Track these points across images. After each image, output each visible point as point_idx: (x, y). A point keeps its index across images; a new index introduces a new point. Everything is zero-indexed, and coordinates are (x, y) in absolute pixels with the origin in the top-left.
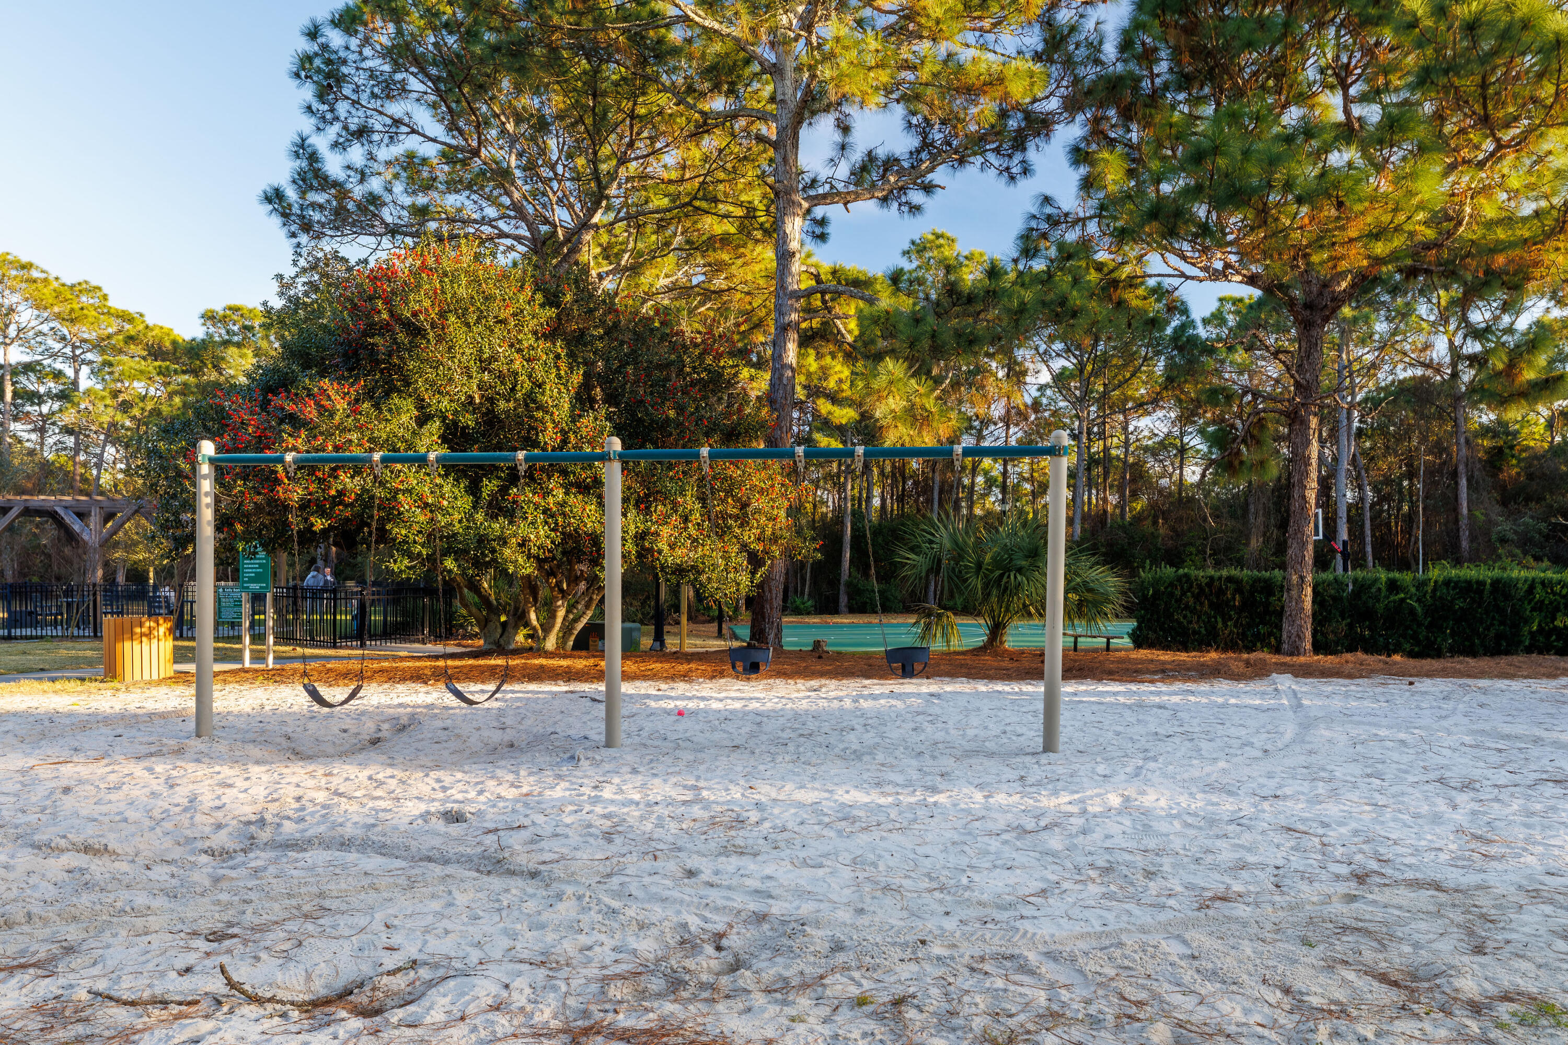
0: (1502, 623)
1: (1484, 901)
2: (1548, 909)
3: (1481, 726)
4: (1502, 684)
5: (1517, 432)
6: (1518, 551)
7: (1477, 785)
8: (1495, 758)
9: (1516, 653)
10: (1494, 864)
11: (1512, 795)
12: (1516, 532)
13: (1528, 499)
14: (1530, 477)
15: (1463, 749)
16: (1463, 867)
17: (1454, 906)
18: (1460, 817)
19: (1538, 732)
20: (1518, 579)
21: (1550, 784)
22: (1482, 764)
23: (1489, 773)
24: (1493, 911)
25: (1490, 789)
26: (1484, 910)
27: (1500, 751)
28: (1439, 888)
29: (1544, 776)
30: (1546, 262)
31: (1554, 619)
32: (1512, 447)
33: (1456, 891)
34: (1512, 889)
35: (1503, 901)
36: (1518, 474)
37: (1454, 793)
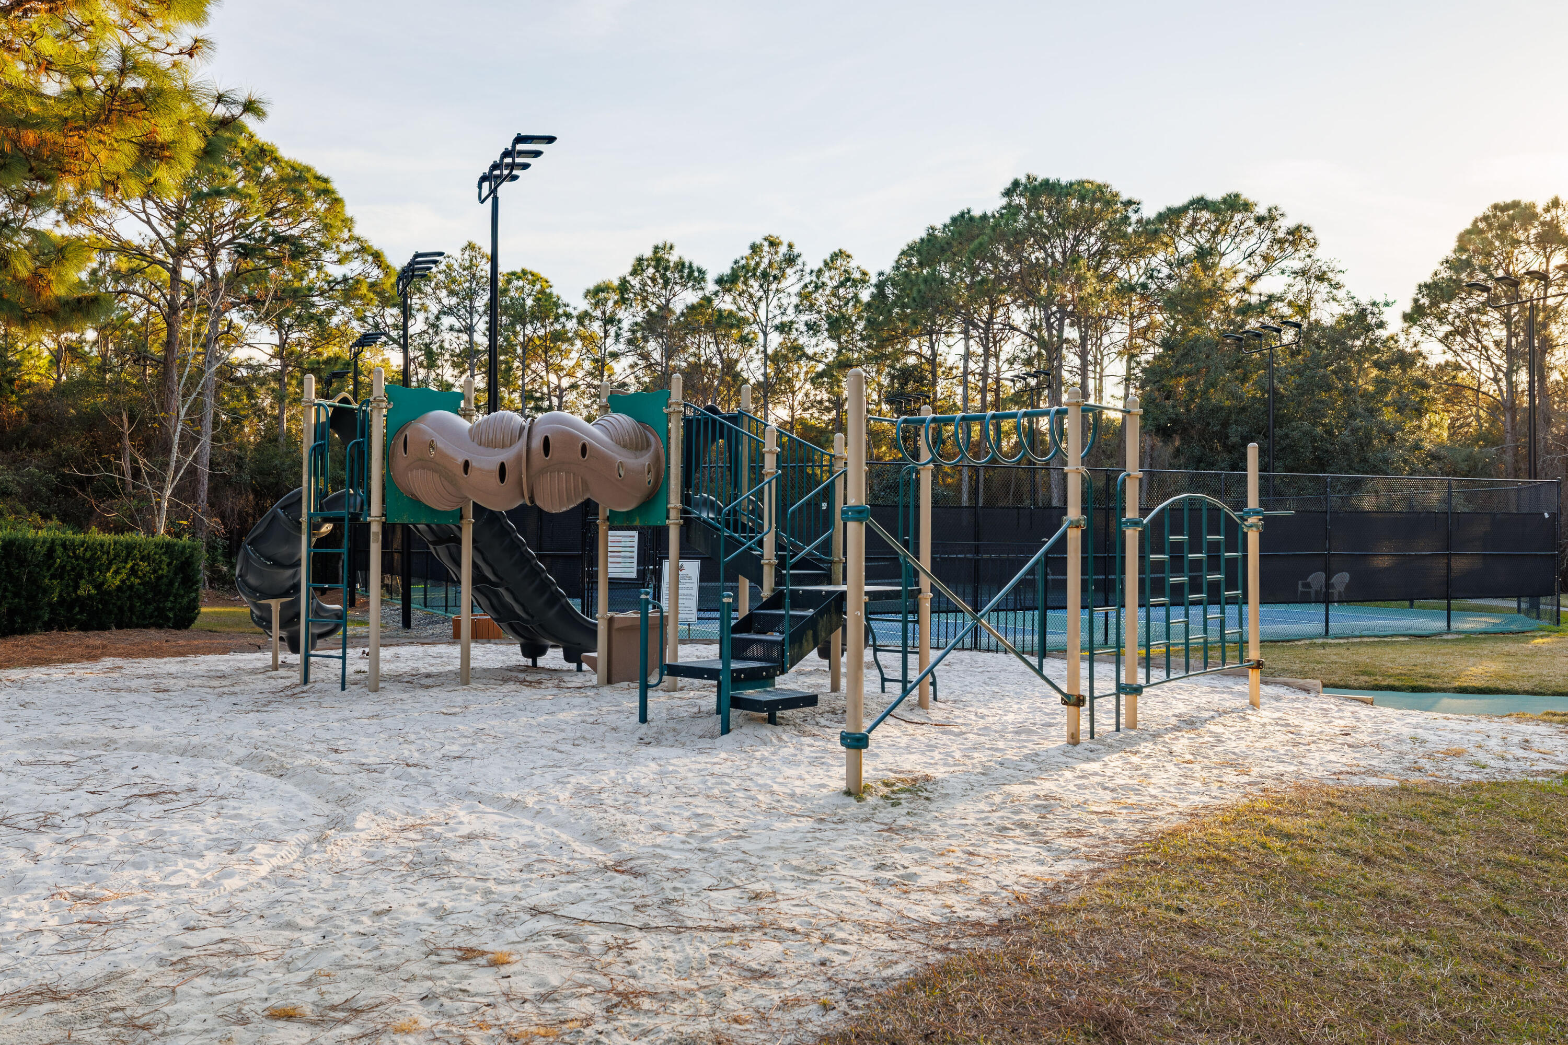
0: (16, 595)
1: (123, 997)
2: (205, 983)
3: (31, 734)
4: (38, 673)
5: (19, 364)
6: (23, 507)
7: (57, 820)
8: (66, 777)
9: (33, 631)
10: (117, 934)
11: (105, 824)
12: (19, 484)
13: (32, 445)
14: (34, 418)
15: (21, 769)
16: (78, 951)
17: (85, 1018)
18: (47, 873)
19: (105, 732)
20: (35, 541)
21: (145, 801)
22: (51, 788)
23: (65, 798)
24: (140, 1011)
25: (74, 822)
26: (129, 1012)
27: (67, 764)
28: (54, 995)
29: (135, 791)
30: (87, 156)
31: (77, 587)
32: (11, 381)
33: (81, 992)
34: (153, 966)
35: (148, 990)
36: (20, 414)
37: (29, 838)
